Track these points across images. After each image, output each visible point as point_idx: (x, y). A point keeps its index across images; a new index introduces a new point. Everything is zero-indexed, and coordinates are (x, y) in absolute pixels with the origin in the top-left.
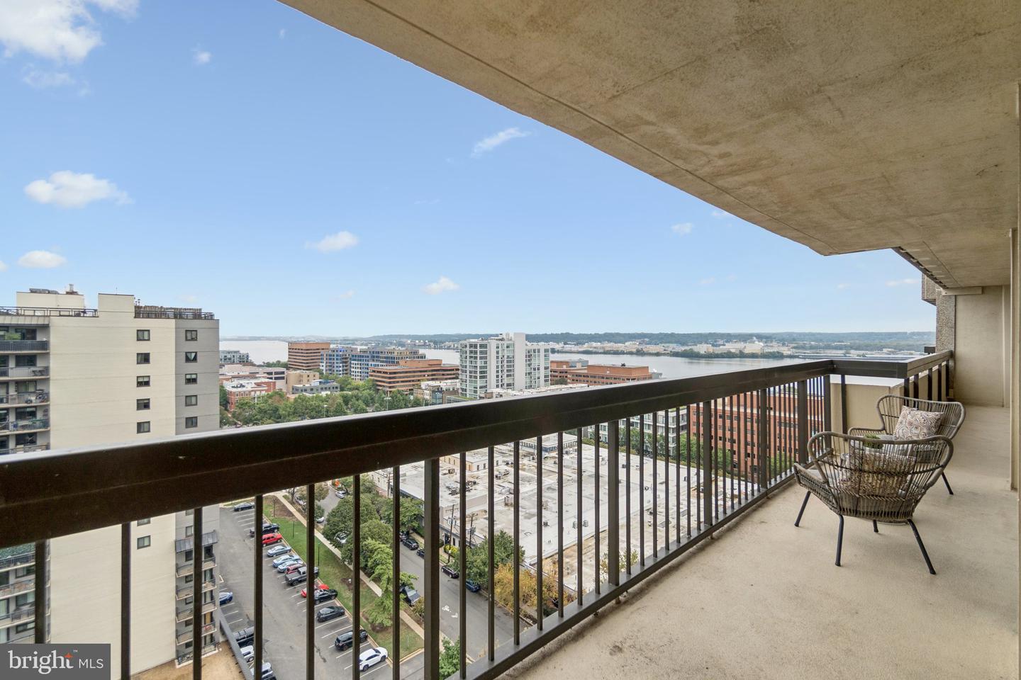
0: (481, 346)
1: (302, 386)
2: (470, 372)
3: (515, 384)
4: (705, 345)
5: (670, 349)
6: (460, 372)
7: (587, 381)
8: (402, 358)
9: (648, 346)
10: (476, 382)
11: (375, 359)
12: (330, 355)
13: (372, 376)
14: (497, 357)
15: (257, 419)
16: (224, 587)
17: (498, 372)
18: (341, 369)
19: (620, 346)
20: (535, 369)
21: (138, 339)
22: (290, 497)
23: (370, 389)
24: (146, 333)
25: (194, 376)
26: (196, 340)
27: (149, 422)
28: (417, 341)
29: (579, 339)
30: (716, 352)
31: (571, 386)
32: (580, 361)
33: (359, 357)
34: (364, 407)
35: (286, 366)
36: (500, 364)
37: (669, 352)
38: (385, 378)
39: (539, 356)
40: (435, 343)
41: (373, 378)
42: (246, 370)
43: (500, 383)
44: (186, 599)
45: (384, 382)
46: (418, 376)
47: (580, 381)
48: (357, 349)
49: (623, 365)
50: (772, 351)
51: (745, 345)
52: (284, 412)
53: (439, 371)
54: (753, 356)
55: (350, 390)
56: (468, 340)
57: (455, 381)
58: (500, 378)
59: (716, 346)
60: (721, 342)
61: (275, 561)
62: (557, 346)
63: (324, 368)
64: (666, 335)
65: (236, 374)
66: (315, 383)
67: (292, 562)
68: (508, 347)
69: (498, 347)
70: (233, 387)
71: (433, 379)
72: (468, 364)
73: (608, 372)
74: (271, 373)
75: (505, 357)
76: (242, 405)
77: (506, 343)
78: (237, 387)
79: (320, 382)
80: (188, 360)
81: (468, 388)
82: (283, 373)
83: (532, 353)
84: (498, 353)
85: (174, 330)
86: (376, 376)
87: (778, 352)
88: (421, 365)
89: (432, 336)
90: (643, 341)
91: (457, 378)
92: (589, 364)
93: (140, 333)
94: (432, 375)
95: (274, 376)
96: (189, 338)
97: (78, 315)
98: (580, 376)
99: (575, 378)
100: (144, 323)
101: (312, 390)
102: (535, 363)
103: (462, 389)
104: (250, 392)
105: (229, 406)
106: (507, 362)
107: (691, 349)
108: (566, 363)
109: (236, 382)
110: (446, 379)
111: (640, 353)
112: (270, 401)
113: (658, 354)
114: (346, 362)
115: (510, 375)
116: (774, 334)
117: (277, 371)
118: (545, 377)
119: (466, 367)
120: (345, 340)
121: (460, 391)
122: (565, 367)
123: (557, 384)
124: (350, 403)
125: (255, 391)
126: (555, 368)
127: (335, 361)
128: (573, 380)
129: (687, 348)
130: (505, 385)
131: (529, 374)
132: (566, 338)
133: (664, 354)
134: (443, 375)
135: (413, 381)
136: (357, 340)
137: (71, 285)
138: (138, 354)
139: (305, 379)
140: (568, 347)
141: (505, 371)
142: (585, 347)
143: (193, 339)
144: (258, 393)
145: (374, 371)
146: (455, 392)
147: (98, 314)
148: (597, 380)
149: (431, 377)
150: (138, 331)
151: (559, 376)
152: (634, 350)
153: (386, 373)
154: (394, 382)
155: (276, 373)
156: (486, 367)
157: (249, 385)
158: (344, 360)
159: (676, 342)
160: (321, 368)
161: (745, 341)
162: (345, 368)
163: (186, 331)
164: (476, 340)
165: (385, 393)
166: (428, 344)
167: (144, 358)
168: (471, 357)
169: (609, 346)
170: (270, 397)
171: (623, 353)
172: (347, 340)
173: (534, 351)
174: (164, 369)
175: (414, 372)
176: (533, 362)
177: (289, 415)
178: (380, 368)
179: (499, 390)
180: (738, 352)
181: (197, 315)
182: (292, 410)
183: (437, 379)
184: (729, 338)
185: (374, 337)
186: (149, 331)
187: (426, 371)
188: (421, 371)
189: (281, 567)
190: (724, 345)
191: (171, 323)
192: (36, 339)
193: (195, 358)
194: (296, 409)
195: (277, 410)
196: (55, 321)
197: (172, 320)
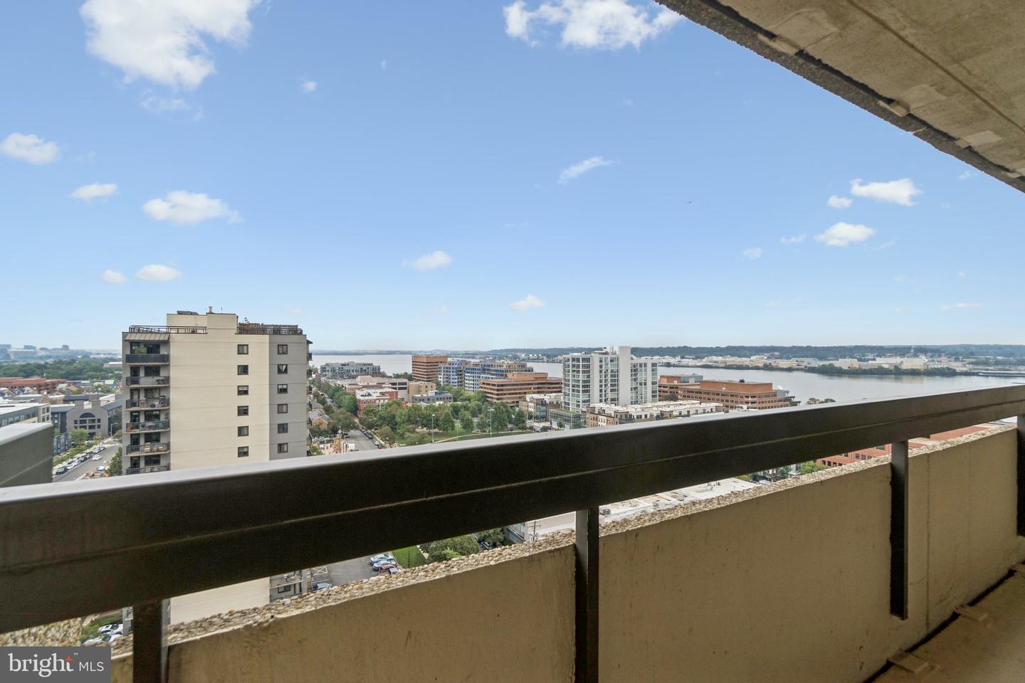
0: (584, 360)
1: (420, 396)
2: (573, 386)
3: (620, 399)
4: (850, 359)
5: (805, 364)
6: (563, 386)
7: (700, 398)
8: (510, 371)
9: (778, 361)
10: (578, 396)
11: (486, 372)
12: (447, 368)
13: (482, 388)
14: (601, 372)
15: (377, 425)
16: (327, 578)
17: (601, 386)
18: (456, 381)
19: (745, 361)
20: (641, 384)
21: (239, 353)
23: (478, 400)
24: (245, 347)
25: (285, 387)
26: (287, 354)
27: (248, 427)
28: (531, 355)
29: (699, 353)
30: (864, 368)
31: (681, 402)
32: (694, 376)
33: (472, 370)
34: (470, 417)
35: (410, 378)
36: (603, 378)
37: (803, 367)
38: (494, 390)
39: (646, 370)
40: (548, 356)
41: (482, 390)
42: (375, 381)
43: (603, 398)
44: (278, 588)
45: (492, 394)
46: (526, 389)
47: (692, 398)
48: (470, 362)
49: (742, 381)
50: (939, 366)
51: (902, 359)
52: (399, 420)
53: (545, 384)
54: (914, 373)
55: (462, 400)
56: (571, 354)
57: (560, 394)
58: (603, 393)
59: (864, 360)
60: (870, 356)
61: (372, 559)
62: (673, 361)
63: (442, 380)
64: (801, 348)
65: (366, 384)
66: (431, 393)
67: (386, 562)
68: (612, 361)
69: (601, 361)
70: (362, 396)
71: (539, 392)
72: (570, 378)
73: (724, 389)
74: (394, 384)
75: (609, 371)
76: (369, 412)
77: (609, 357)
78: (365, 396)
79: (436, 393)
80: (280, 371)
81: (570, 402)
82: (406, 384)
83: (638, 367)
84: (601, 366)
85: (268, 344)
86: (485, 388)
87: (948, 369)
88: (528, 378)
89: (545, 350)
90: (773, 355)
91: (560, 392)
92: (704, 379)
93: (240, 347)
94: (539, 388)
95: (397, 386)
96: (281, 352)
97: (193, 332)
98: (693, 392)
99: (687, 394)
100: (245, 339)
101: (429, 399)
102: (641, 377)
103: (566, 403)
104: (375, 400)
105: (358, 412)
106: (612, 376)
107: (830, 364)
108: (678, 378)
109: (366, 391)
110: (552, 392)
111: (767, 368)
112: (389, 410)
113: (790, 370)
114: (461, 375)
115: (615, 390)
116: (945, 347)
117: (401, 382)
118: (653, 392)
119: (569, 380)
120: (466, 354)
121: (563, 405)
122: (676, 382)
123: (666, 400)
124: (460, 413)
125: (379, 400)
126: (664, 382)
127: (451, 373)
128: (685, 396)
129: (827, 363)
130: (609, 400)
131: (636, 388)
132: (683, 351)
133: (797, 370)
134: (549, 388)
135: (520, 393)
136: (477, 354)
137: (210, 307)
138: (239, 366)
139: (423, 389)
140: (685, 361)
141: (609, 385)
142: (705, 361)
143: (283, 353)
144: (382, 401)
145: (484, 384)
146: (558, 405)
147: (208, 331)
148: (711, 396)
149: (536, 390)
150: (239, 345)
151: (670, 392)
152: (761, 365)
153: (494, 385)
154: (502, 394)
155: (400, 384)
156: (589, 381)
157: (375, 394)
158: (459, 373)
159: (812, 356)
160: (439, 379)
161: (903, 355)
162: (460, 380)
163: (278, 345)
164: (579, 354)
165: (492, 404)
166: (541, 357)
167: (244, 370)
168: (574, 371)
169: (731, 360)
170: (390, 405)
171: (747, 368)
172: (468, 354)
173: (641, 365)
174: (260, 381)
175: (522, 385)
176: (639, 376)
177: (403, 423)
178: (490, 381)
179: (603, 405)
180: (892, 368)
181: (295, 331)
182: (406, 418)
183: (542, 392)
184: (882, 351)
185: (492, 351)
186: (247, 345)
187: (532, 384)
188: (528, 384)
190: (874, 360)
191: (266, 338)
192: (159, 352)
193: (286, 369)
194: (410, 417)
195: (394, 417)
196: (175, 338)
197: (268, 336)
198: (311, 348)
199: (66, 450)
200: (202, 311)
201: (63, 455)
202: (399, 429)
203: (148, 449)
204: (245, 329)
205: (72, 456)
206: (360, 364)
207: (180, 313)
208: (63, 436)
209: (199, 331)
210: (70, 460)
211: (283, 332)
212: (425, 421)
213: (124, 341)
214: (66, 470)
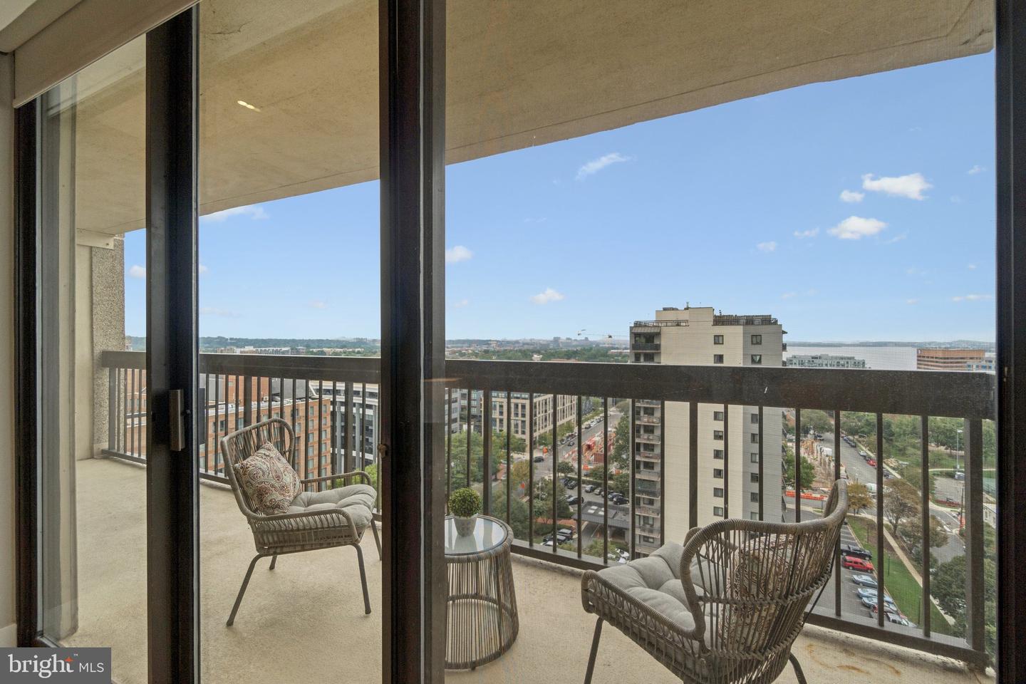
15: (863, 432)
21: (715, 343)
22: (892, 527)
24: (721, 338)
26: (761, 344)
52: (898, 430)
61: (860, 591)
80: (753, 362)
85: (742, 335)
93: (717, 338)
96: (755, 342)
97: (678, 325)
100: (720, 330)
138: (715, 355)
143: (757, 343)
147: (689, 324)
150: (715, 336)
163: (752, 336)
167: (719, 359)
177: (904, 434)
181: (767, 321)
182: (910, 429)
186: (722, 336)
189: (865, 600)
191: (739, 330)
192: (653, 342)
193: (760, 359)
194: (915, 428)
195: (890, 426)
196: (664, 330)
197: (742, 327)
198: (785, 339)
199: (589, 413)
200: (681, 307)
201: (588, 416)
202: (898, 442)
203: (646, 420)
204: (720, 321)
205: (593, 417)
206: (836, 358)
207: (665, 309)
208: (588, 402)
209: (682, 324)
210: (592, 420)
211: (756, 322)
212: (941, 437)
213: (631, 333)
214: (590, 427)
